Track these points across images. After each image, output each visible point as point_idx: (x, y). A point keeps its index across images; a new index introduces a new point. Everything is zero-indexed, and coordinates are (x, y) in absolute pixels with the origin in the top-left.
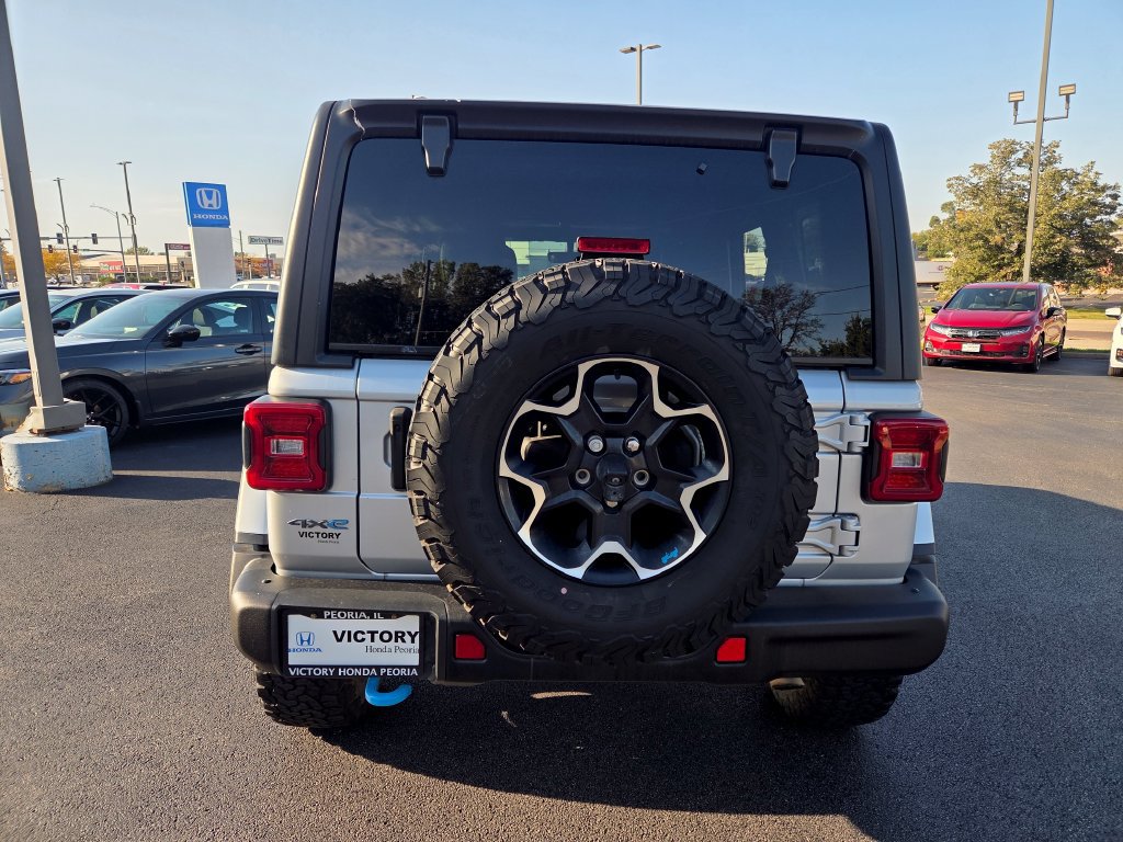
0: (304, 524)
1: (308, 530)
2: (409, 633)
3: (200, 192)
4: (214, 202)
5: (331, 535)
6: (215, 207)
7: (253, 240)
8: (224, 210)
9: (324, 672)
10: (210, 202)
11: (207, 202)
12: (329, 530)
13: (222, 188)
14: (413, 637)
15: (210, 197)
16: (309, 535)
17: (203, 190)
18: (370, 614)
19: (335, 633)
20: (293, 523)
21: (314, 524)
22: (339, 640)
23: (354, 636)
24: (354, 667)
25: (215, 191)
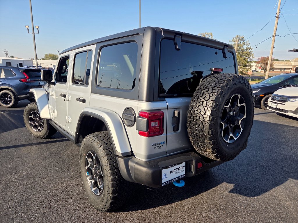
0: (155, 145)
1: (156, 146)
2: (183, 166)
5: (161, 146)
9: (169, 182)
12: (161, 145)
14: (184, 167)
16: (156, 148)
18: (177, 164)
19: (170, 171)
20: (152, 145)
21: (157, 144)
22: (171, 173)
23: (173, 171)
24: (174, 179)
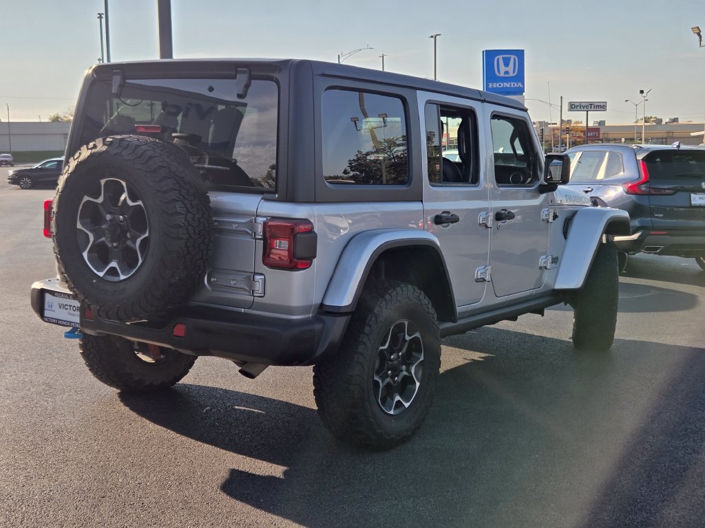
3: (498, 60)
4: (510, 68)
6: (511, 74)
7: (573, 107)
8: (520, 77)
10: (506, 69)
11: (503, 69)
13: (520, 54)
15: (507, 64)
17: (500, 57)
25: (513, 57)
